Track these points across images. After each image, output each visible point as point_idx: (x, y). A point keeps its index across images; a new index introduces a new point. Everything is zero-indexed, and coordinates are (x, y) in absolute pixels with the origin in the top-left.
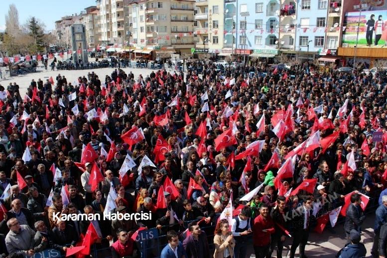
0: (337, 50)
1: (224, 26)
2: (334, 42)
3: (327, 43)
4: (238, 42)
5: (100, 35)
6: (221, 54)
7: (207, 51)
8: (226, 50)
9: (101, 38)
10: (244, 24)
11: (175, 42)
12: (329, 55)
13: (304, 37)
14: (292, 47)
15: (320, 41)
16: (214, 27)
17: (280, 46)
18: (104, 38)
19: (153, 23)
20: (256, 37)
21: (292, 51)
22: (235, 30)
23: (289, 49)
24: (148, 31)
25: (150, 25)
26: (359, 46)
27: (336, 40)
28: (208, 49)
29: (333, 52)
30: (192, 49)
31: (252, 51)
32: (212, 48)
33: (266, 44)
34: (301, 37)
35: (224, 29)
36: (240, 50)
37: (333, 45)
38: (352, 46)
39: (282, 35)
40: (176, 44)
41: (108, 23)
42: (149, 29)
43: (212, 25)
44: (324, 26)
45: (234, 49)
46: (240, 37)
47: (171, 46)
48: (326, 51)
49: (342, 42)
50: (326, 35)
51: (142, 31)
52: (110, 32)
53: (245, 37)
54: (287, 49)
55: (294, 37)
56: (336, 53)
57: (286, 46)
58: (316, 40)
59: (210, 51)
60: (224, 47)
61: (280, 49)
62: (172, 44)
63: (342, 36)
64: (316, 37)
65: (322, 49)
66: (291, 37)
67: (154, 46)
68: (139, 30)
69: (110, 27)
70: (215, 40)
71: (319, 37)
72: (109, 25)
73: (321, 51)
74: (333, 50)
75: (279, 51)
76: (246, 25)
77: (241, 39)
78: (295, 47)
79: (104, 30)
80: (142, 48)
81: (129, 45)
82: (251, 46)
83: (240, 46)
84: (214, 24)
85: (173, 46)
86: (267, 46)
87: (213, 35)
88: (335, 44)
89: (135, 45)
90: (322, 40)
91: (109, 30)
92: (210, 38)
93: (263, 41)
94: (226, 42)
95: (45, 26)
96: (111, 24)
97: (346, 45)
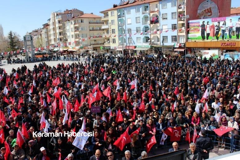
0: (185, 44)
1: (119, 32)
2: (183, 39)
3: (179, 40)
4: (127, 42)
5: (51, 40)
6: (118, 49)
7: (109, 48)
8: (120, 47)
9: (51, 42)
10: (130, 30)
11: (93, 43)
12: (180, 47)
13: (165, 37)
14: (159, 43)
15: (175, 39)
16: (113, 33)
17: (152, 43)
18: (53, 42)
19: (78, 32)
20: (137, 38)
21: (159, 46)
22: (125, 34)
23: (157, 44)
24: (76, 38)
25: (77, 34)
26: (197, 41)
27: (184, 38)
28: (110, 47)
29: (182, 45)
30: (101, 47)
31: (135, 47)
32: (112, 46)
33: (143, 42)
34: (163, 37)
35: (119, 34)
36: (129, 46)
37: (182, 41)
38: (193, 40)
39: (152, 36)
40: (93, 44)
41: (54, 33)
42: (77, 36)
43: (112, 32)
44: (176, 29)
45: (125, 46)
46: (128, 38)
47: (90, 46)
48: (178, 44)
49: (188, 39)
50: (178, 35)
51: (72, 37)
52: (56, 38)
53: (131, 38)
54: (156, 44)
55: (159, 37)
56: (185, 45)
57: (155, 43)
58: (172, 38)
59: (111, 48)
60: (119, 45)
61: (152, 45)
62: (91, 44)
63: (188, 35)
64: (172, 36)
65: (176, 43)
66: (158, 37)
67: (80, 46)
68: (71, 37)
69: (55, 36)
70: (114, 41)
71: (174, 36)
72: (55, 34)
73: (176, 45)
74: (182, 44)
75: (151, 46)
76: (131, 31)
77: (129, 40)
78: (160, 43)
79: (52, 38)
80: (73, 48)
81: (66, 46)
82: (134, 43)
83: (129, 44)
84: (113, 31)
85: (92, 45)
86: (144, 43)
87: (113, 38)
88: (184, 40)
89: (69, 46)
90: (176, 38)
91: (55, 38)
92: (111, 40)
93: (142, 40)
94: (120, 42)
95: (20, 36)
96: (56, 34)
97: (190, 41)
